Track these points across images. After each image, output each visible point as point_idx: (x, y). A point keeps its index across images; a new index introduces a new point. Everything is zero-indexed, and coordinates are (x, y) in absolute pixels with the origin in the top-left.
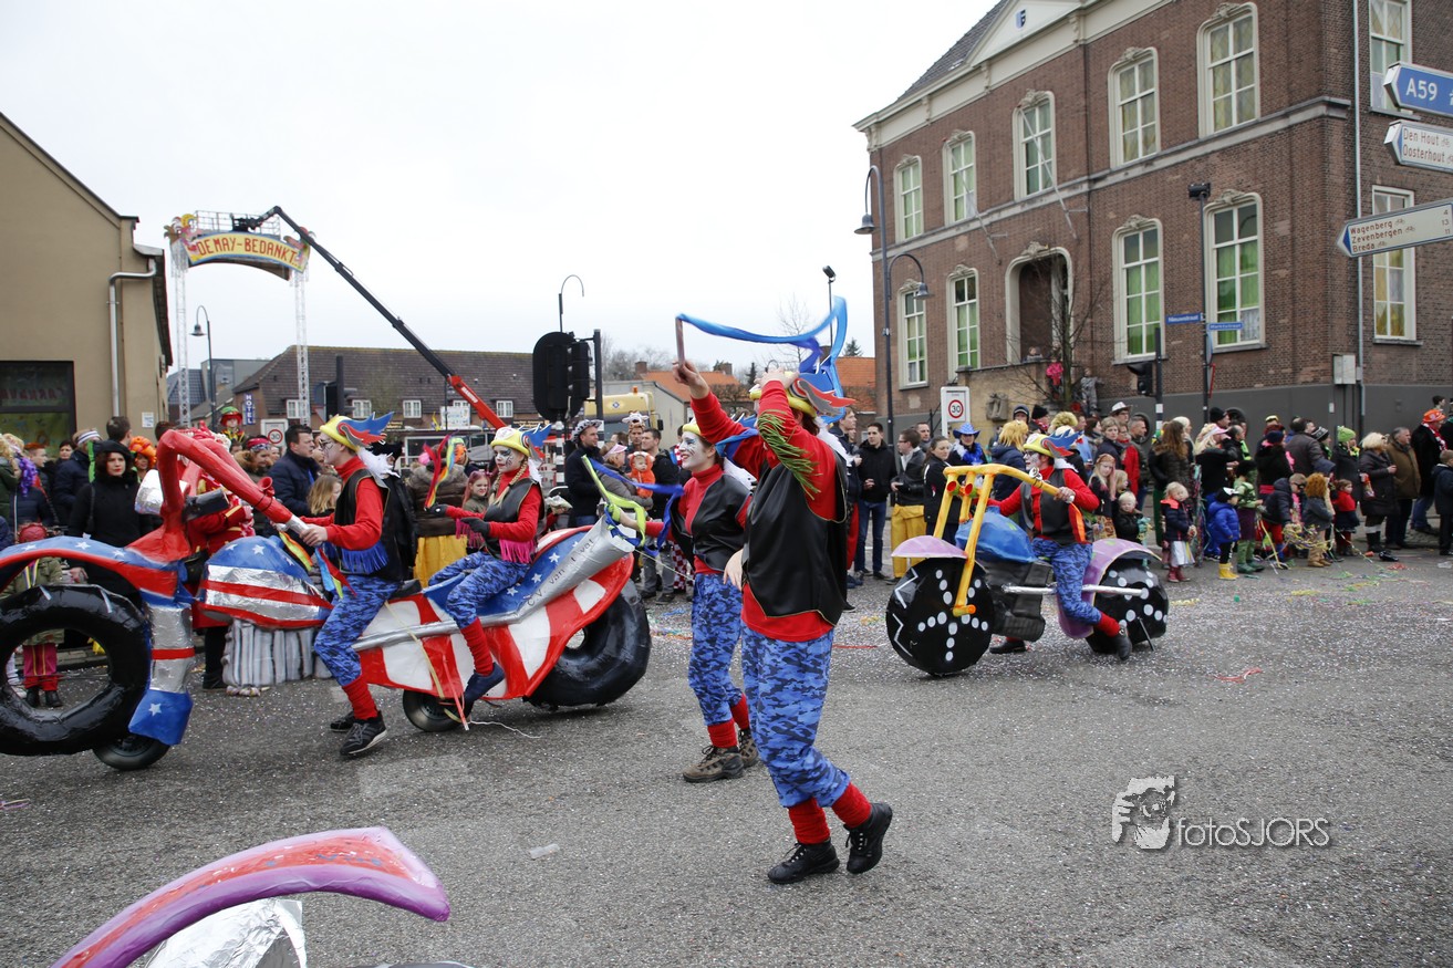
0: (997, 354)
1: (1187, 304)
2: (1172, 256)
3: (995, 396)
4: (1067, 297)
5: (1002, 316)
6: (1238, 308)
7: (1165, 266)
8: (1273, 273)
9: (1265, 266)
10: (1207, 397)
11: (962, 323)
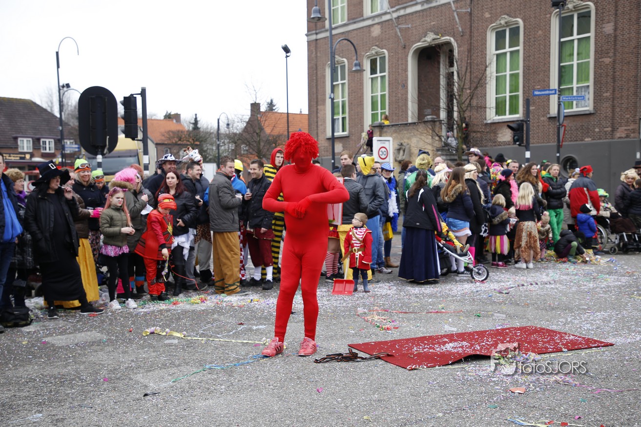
0: (401, 114)
1: (539, 81)
2: (529, 46)
3: (402, 144)
4: (453, 73)
5: (405, 86)
6: (575, 85)
7: (524, 54)
8: (600, 60)
9: (595, 55)
10: (559, 147)
11: (375, 90)
